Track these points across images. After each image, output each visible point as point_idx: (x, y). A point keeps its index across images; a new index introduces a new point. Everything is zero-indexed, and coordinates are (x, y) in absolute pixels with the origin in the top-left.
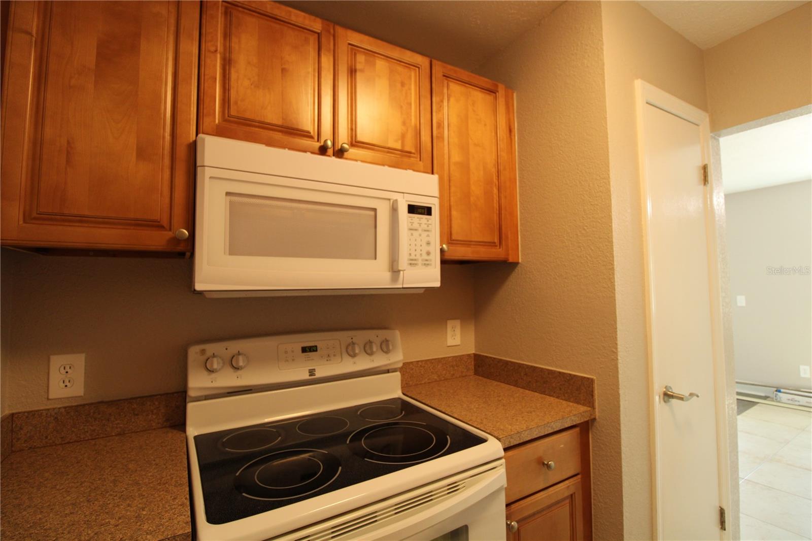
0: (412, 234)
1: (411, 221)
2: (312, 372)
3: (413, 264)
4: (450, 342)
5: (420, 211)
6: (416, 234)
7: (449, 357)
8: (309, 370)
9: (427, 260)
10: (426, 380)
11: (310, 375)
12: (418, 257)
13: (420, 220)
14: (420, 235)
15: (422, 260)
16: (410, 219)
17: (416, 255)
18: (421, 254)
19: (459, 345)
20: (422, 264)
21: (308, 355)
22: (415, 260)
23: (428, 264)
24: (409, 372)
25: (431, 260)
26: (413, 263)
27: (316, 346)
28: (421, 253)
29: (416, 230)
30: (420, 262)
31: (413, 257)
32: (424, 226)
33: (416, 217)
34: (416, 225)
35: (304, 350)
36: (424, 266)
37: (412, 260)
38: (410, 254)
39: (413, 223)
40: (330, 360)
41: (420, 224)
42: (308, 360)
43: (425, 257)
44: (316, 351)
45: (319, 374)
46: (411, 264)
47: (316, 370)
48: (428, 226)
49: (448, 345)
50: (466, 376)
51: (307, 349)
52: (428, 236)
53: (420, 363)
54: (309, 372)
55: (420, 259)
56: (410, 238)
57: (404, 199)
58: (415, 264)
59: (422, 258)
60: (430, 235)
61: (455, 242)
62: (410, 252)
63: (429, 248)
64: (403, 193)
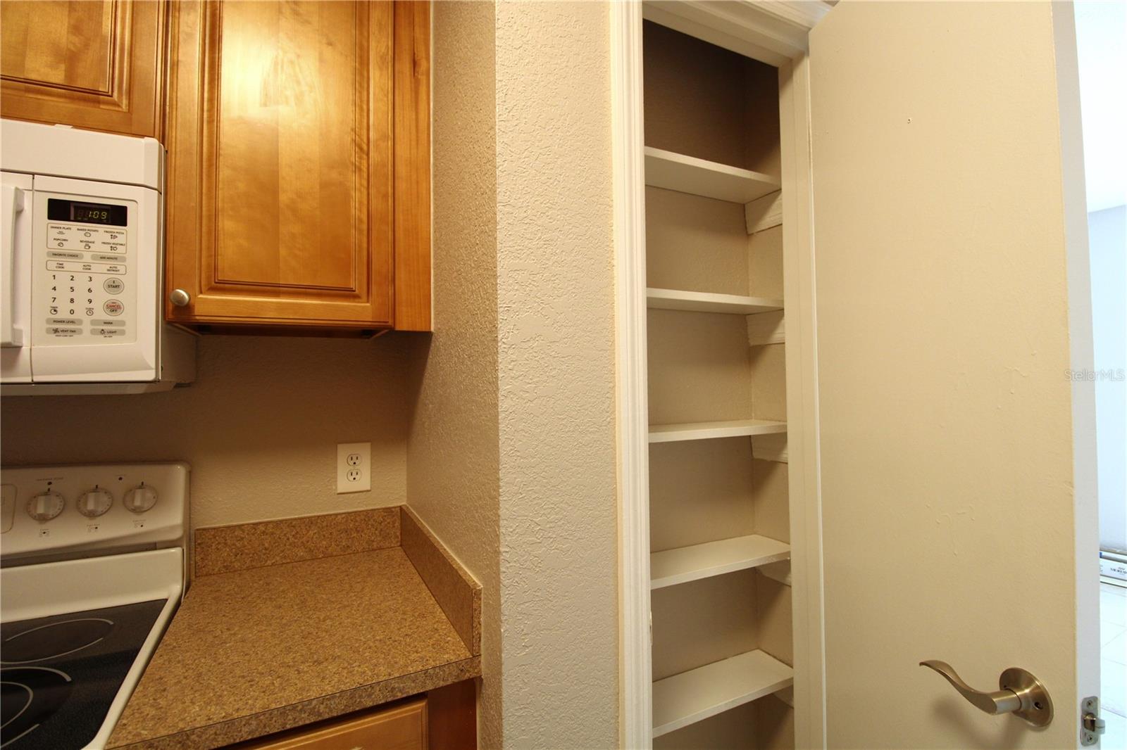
0: (60, 266)
1: (59, 236)
3: (64, 331)
4: (344, 484)
5: (95, 215)
6: (73, 264)
7: (336, 515)
9: (108, 323)
10: (278, 558)
12: (81, 316)
13: (87, 235)
14: (87, 267)
15: (93, 322)
16: (54, 234)
17: (72, 312)
18: (90, 310)
19: (368, 491)
20: (93, 332)
22: (73, 322)
23: (114, 332)
24: (234, 544)
25: (123, 323)
26: (62, 329)
28: (89, 306)
29: (73, 256)
30: (86, 327)
31: (63, 314)
32: (99, 248)
33: (73, 228)
34: (73, 246)
36: (102, 336)
37: (59, 322)
38: (55, 308)
39: (64, 240)
41: (88, 245)
43: (102, 315)
46: (56, 331)
48: (113, 248)
49: (339, 492)
50: (381, 549)
52: (113, 269)
53: (262, 528)
55: (87, 320)
56: (54, 273)
57: (36, 188)
58: (73, 331)
59: (93, 317)
60: (121, 269)
61: (227, 285)
62: (54, 305)
63: (120, 297)
64: (33, 174)
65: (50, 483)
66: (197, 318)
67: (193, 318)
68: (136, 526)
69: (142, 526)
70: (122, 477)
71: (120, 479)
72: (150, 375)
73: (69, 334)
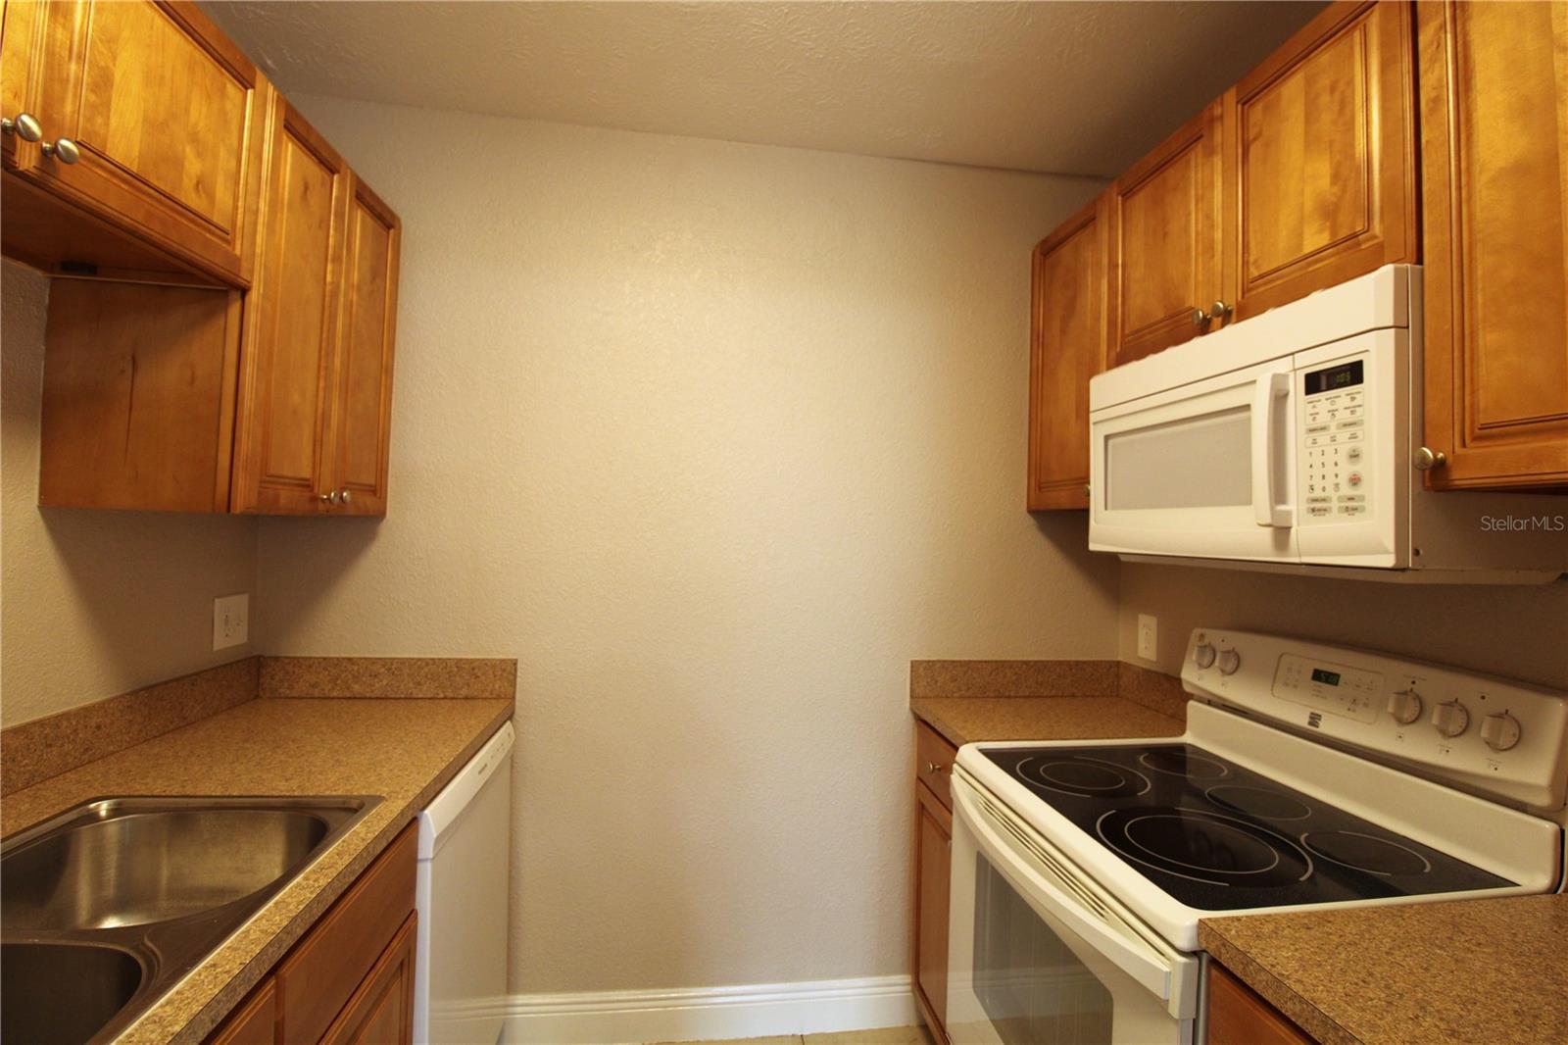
0: (1315, 442)
1: (1313, 411)
2: (1314, 719)
3: (1319, 510)
5: (1340, 378)
6: (1323, 438)
8: (1312, 713)
9: (1351, 499)
11: (1310, 724)
12: (1330, 492)
13: (1333, 404)
14: (1333, 439)
15: (1340, 499)
16: (1310, 409)
17: (1324, 489)
18: (1337, 485)
20: (1340, 510)
21: (1320, 686)
22: (1324, 500)
23: (1355, 509)
25: (1362, 498)
26: (1318, 508)
27: (1338, 676)
28: (1336, 481)
29: (1323, 429)
30: (1335, 505)
31: (1318, 493)
32: (1344, 416)
33: (1323, 399)
34: (1323, 418)
35: (1318, 676)
36: (1346, 515)
37: (1315, 500)
38: (1312, 488)
39: (1317, 414)
40: (1354, 711)
41: (1333, 412)
42: (1317, 696)
43: (1346, 490)
44: (1336, 684)
45: (1326, 728)
46: (1313, 510)
47: (1322, 719)
48: (1352, 412)
51: (1322, 675)
52: (1353, 437)
54: (1311, 718)
55: (1334, 496)
56: (1309, 450)
57: (1296, 367)
58: (1325, 510)
59: (1340, 493)
60: (1360, 434)
61: (1494, 430)
62: (1311, 483)
63: (1358, 468)
64: (1293, 354)
65: (1414, 683)
66: (1457, 482)
67: (1451, 483)
68: (1489, 766)
69: (1496, 769)
70: (1485, 695)
71: (1483, 698)
72: (1388, 561)
73: (1323, 512)
